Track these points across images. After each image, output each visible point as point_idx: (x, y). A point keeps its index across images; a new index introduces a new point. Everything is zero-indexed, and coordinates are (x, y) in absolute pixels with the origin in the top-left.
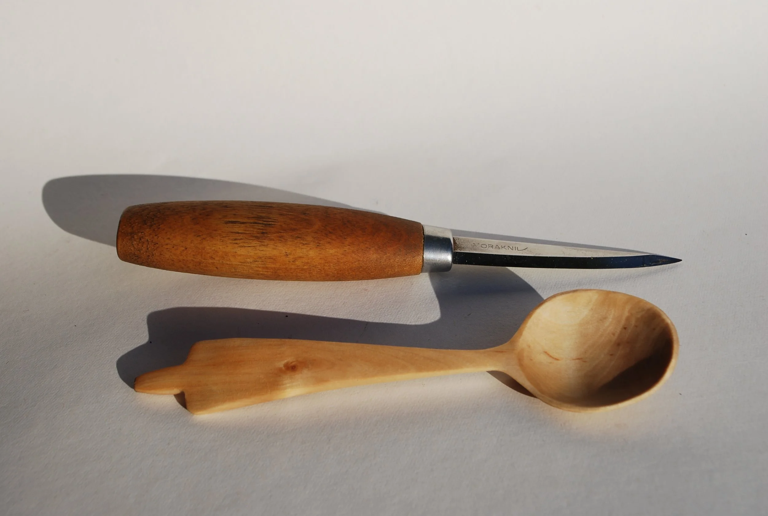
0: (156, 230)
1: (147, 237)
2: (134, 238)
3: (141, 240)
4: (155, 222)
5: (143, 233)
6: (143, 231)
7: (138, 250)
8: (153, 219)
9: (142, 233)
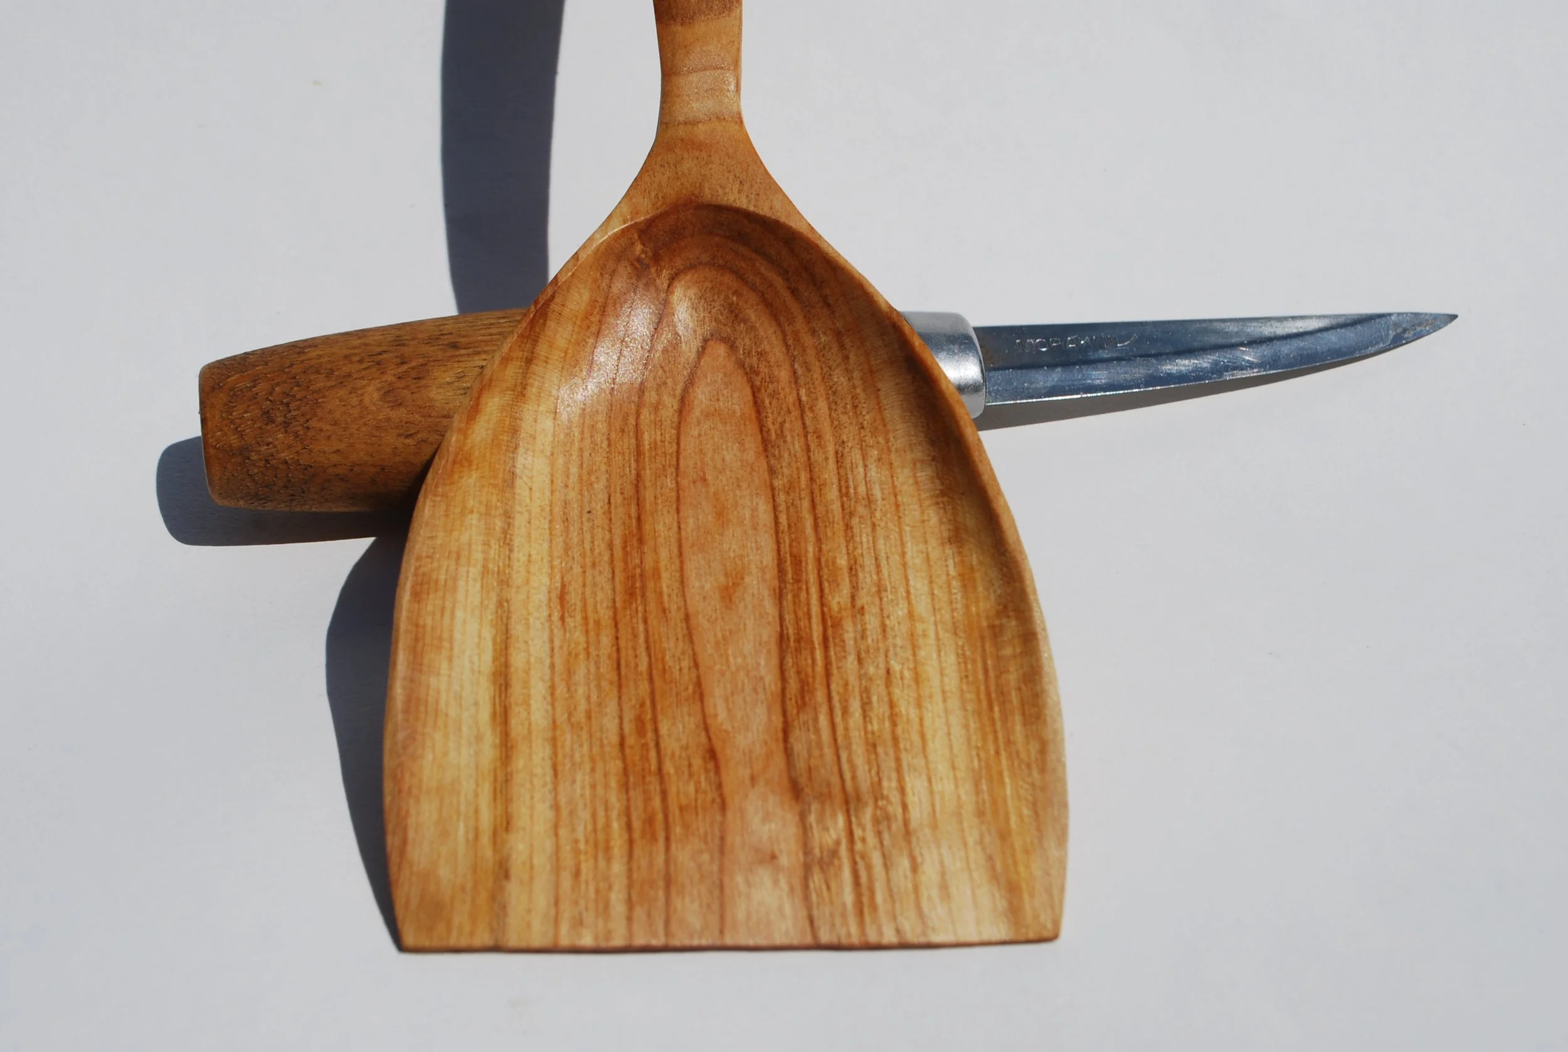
0: (301, 433)
1: (283, 452)
2: (249, 459)
3: (269, 463)
4: (294, 413)
5: (270, 446)
6: (270, 440)
7: (266, 487)
8: (288, 405)
9: (268, 445)
